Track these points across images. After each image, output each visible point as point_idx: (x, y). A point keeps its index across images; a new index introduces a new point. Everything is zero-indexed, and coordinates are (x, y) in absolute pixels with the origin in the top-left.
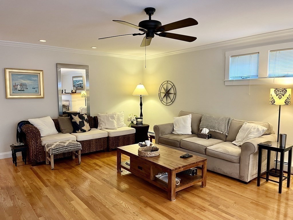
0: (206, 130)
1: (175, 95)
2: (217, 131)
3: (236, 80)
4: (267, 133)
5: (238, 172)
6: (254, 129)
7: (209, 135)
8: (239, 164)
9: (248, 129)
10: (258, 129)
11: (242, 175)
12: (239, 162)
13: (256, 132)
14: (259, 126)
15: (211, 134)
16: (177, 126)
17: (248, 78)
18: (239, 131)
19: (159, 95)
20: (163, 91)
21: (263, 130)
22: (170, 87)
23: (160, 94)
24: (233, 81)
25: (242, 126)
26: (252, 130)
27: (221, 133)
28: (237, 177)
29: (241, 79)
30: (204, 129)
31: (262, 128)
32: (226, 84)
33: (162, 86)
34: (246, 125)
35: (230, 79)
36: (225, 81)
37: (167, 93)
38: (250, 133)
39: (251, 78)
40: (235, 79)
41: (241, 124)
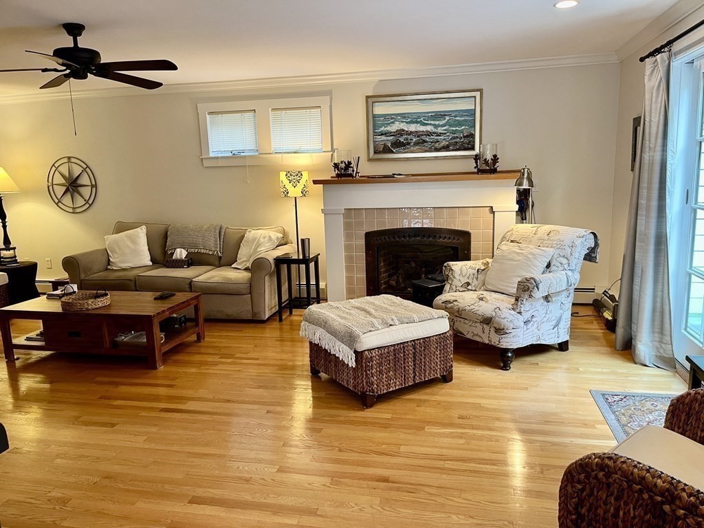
0: (181, 252)
1: (94, 189)
2: (202, 251)
3: (222, 157)
4: (282, 242)
5: (250, 307)
6: (265, 238)
7: (188, 260)
8: (250, 295)
9: (254, 239)
10: (270, 237)
11: (256, 310)
12: (249, 291)
13: (268, 242)
14: (271, 232)
15: (191, 259)
16: (116, 252)
17: (242, 154)
18: (240, 245)
19: (50, 190)
20: (58, 179)
21: (278, 238)
22: (77, 171)
23: (51, 188)
24: (217, 158)
25: (244, 236)
26: (262, 240)
27: (211, 253)
28: (249, 316)
29: (231, 155)
30: (178, 250)
31: (276, 235)
32: (206, 163)
33: (54, 169)
34: (251, 234)
35: (212, 155)
36: (202, 159)
37: (73, 186)
38: (259, 245)
39: (248, 154)
40: (220, 155)
41: (243, 234)
